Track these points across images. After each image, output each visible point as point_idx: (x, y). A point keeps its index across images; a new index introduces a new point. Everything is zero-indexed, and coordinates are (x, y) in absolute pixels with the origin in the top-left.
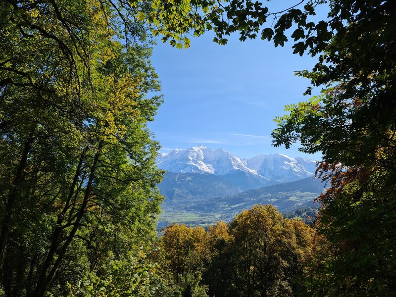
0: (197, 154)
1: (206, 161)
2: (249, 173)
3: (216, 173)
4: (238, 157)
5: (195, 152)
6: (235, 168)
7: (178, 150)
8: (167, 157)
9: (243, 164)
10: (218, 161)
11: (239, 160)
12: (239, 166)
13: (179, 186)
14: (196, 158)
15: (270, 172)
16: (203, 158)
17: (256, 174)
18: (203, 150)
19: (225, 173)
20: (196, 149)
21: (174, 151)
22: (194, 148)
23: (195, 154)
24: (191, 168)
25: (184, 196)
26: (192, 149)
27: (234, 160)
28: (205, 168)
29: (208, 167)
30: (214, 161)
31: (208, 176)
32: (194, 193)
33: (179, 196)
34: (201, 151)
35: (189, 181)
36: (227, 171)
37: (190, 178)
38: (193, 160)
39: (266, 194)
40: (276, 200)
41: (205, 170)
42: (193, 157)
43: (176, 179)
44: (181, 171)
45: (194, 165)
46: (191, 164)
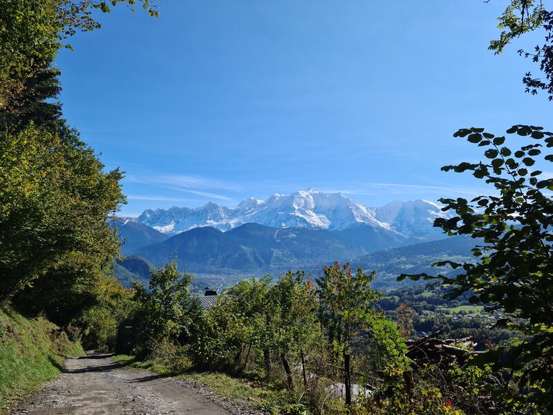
0: (306, 201)
1: (317, 210)
2: (379, 228)
3: (331, 227)
4: (363, 205)
5: (302, 198)
6: (359, 220)
7: (278, 195)
8: (263, 205)
9: (370, 215)
10: (335, 211)
11: (364, 209)
12: (363, 218)
13: (278, 246)
14: (303, 207)
15: (408, 226)
16: (313, 206)
17: (389, 228)
18: (315, 196)
19: (344, 227)
20: (303, 194)
21: (274, 197)
22: (300, 192)
23: (303, 201)
24: (297, 221)
25: (286, 259)
26: (298, 193)
27: (357, 209)
28: (316, 220)
29: (321, 219)
30: (329, 210)
31: (320, 231)
32: (298, 255)
33: (278, 259)
34: (311, 197)
35: (293, 239)
36: (347, 224)
37: (294, 235)
38: (298, 210)
39: (399, 258)
40: (411, 266)
41: (316, 224)
42: (299, 205)
43: (275, 236)
44: (283, 225)
45: (301, 216)
46: (296, 214)
